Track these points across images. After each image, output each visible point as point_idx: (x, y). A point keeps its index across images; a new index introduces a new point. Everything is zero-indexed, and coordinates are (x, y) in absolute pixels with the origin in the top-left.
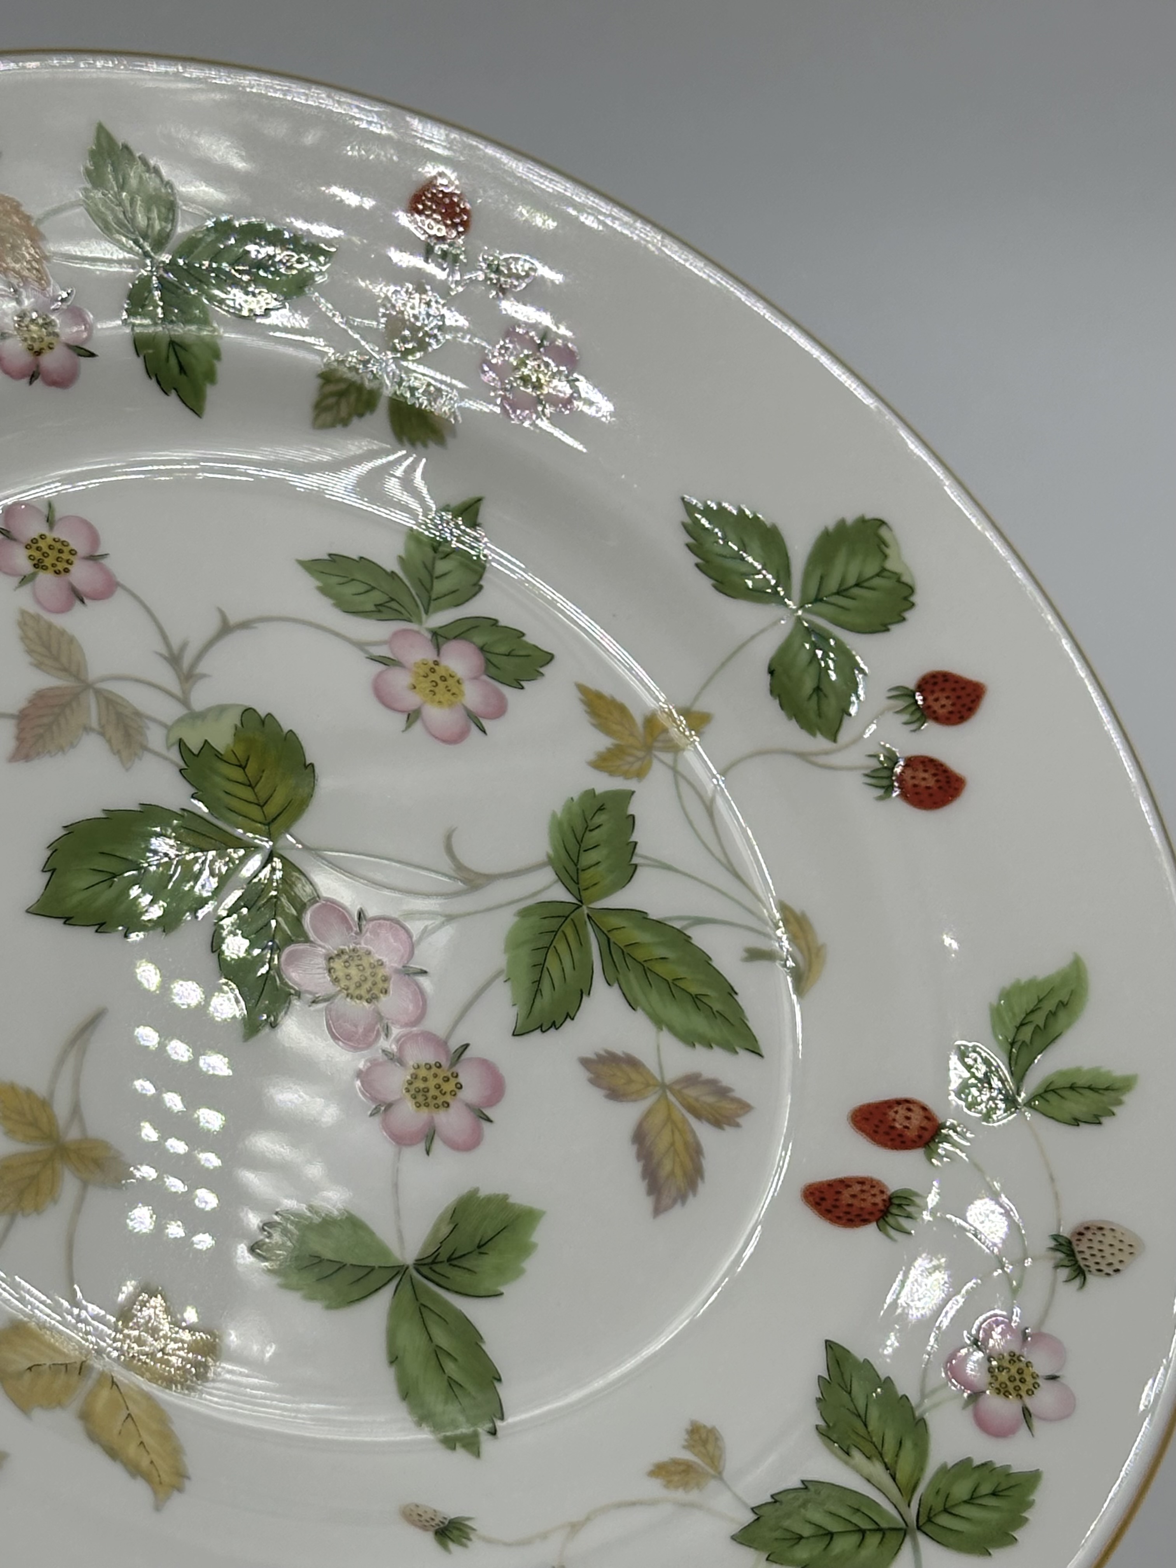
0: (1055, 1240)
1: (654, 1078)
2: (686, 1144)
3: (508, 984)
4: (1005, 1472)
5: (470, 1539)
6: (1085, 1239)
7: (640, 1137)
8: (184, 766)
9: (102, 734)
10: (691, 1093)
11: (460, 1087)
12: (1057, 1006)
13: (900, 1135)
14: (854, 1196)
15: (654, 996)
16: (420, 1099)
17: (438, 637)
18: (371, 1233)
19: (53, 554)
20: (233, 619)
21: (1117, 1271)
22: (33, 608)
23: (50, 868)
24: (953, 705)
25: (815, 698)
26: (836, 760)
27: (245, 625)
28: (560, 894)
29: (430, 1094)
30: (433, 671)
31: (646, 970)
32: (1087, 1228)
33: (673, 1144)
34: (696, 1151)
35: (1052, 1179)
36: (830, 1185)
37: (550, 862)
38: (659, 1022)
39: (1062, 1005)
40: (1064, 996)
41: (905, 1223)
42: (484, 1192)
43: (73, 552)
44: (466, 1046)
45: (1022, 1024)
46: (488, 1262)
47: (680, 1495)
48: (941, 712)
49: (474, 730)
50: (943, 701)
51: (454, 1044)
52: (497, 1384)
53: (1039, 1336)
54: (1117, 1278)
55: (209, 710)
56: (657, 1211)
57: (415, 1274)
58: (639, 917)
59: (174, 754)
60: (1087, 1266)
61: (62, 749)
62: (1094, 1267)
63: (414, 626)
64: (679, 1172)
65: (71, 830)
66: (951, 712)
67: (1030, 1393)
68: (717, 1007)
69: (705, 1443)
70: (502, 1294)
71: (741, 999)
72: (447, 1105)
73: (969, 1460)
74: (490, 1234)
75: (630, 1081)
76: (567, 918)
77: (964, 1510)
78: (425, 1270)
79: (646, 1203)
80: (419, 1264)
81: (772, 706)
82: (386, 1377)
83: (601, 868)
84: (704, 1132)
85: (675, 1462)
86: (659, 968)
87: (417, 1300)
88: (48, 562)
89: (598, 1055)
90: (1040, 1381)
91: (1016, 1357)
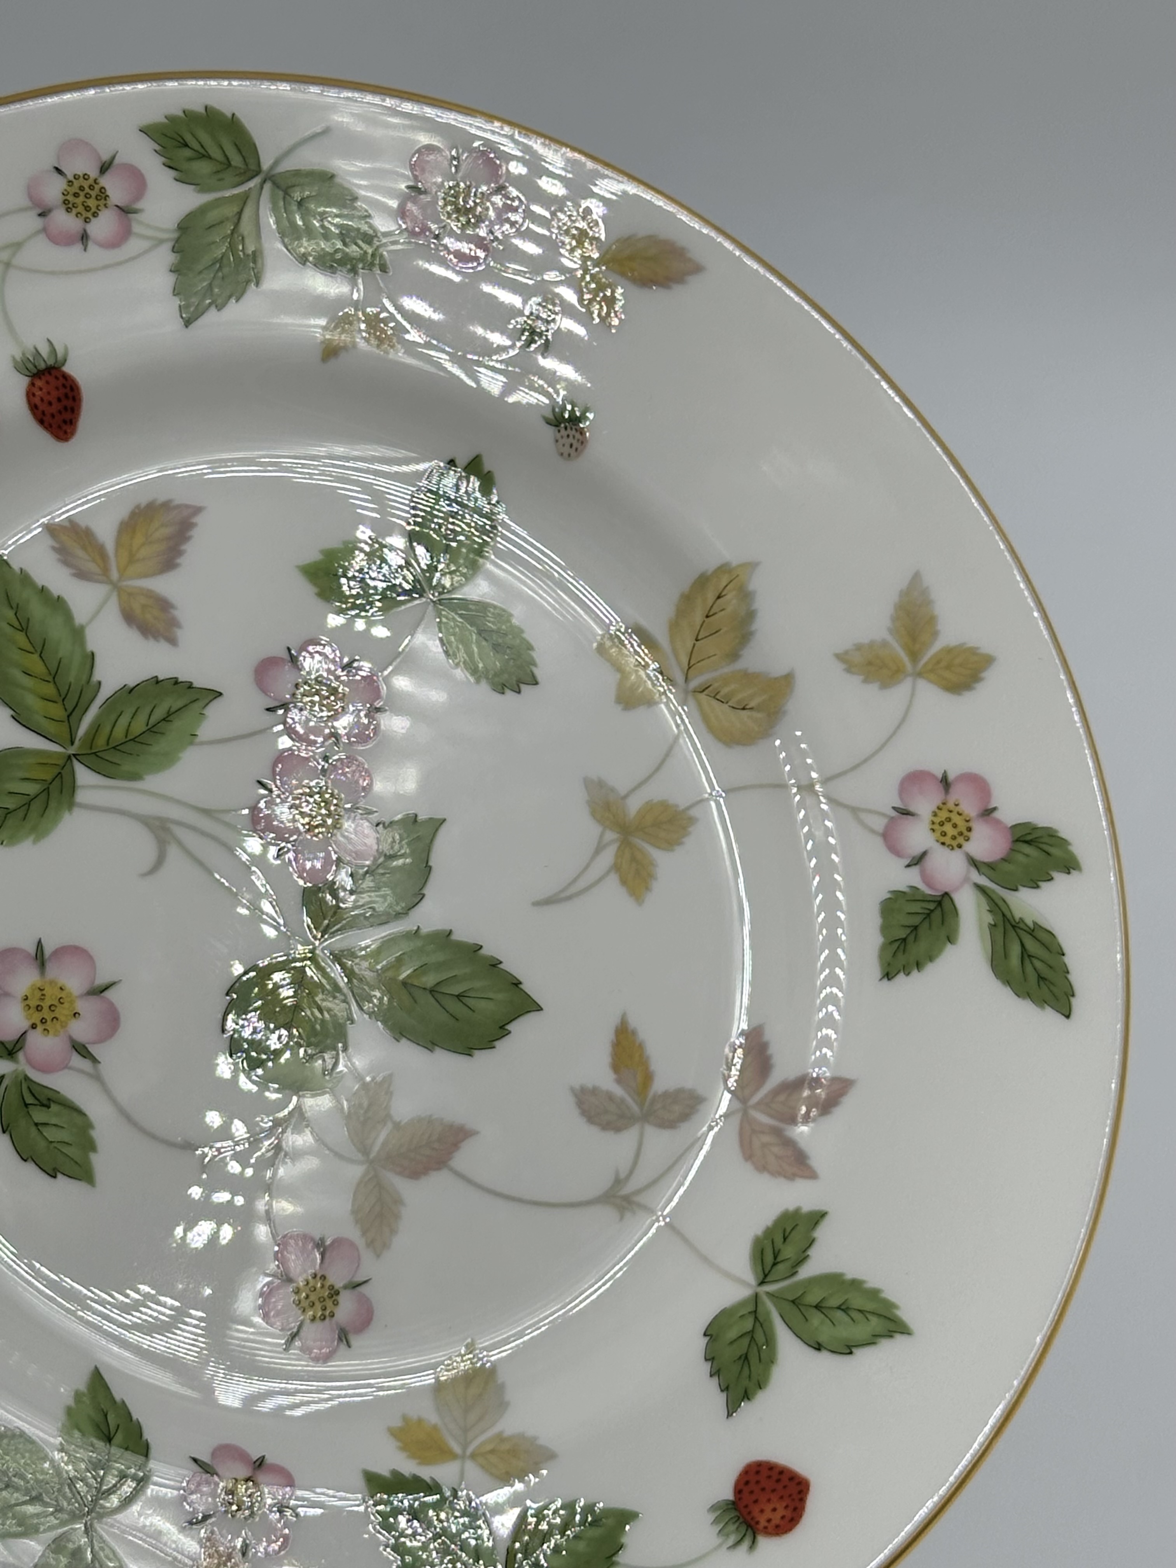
1: (118, 596)
2: (131, 537)
3: (197, 733)
4: (162, 151)
7: (168, 565)
9: (388, 1116)
10: (91, 567)
14: (49, 404)
15: (64, 651)
17: (10, 1050)
19: (315, 1298)
22: (367, 1256)
23: (503, 1031)
28: (84, 775)
30: (43, 1021)
31: (54, 675)
33: (143, 544)
37: (71, 804)
41: (45, 352)
43: (297, 1291)
44: (268, 710)
49: (48, 949)
53: (35, 203)
56: (197, 510)
58: (22, 719)
61: (431, 1121)
63: (28, 1072)
64: (156, 523)
65: (467, 1051)
67: (86, 177)
73: (176, 179)
75: (142, 605)
76: (94, 754)
77: (217, 154)
79: (202, 520)
83: (22, 774)
84: (106, 535)
86: (39, 670)
88: (325, 1292)
89: (157, 641)
90: (71, 178)
91: (68, 207)
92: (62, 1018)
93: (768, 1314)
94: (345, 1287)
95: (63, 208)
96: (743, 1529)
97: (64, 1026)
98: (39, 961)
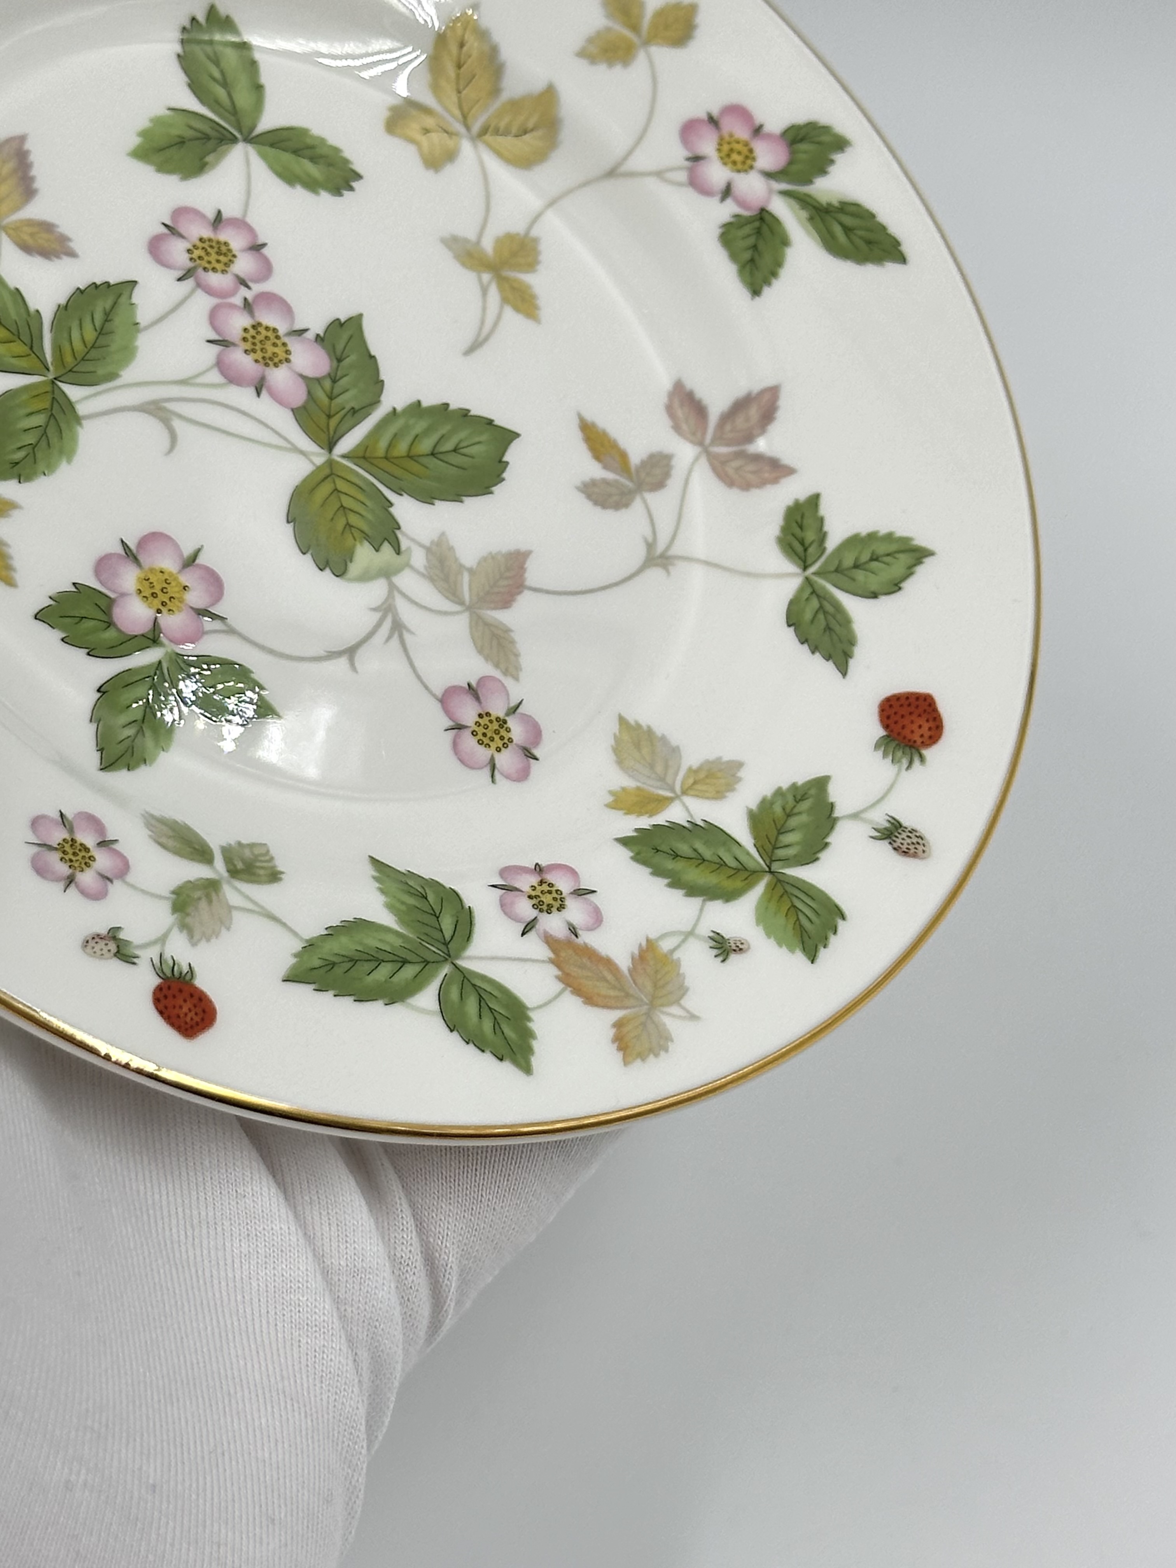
1: (7, 234)
3: (136, 321)
7: (28, 194)
8: (397, 532)
9: (461, 566)
11: (189, 251)
16: (224, 249)
17: (152, 638)
18: (271, 168)
20: (344, 662)
22: (508, 682)
23: (502, 464)
27: (333, 655)
28: (73, 392)
29: (216, 250)
30: (164, 604)
37: (78, 420)
43: (474, 733)
44: (179, 280)
46: (178, 131)
49: (132, 545)
51: (189, 283)
52: (181, 53)
55: (373, 578)
56: (23, 139)
57: (238, 136)
59: (404, 544)
61: (491, 558)
63: (175, 649)
65: (487, 490)
70: (169, 110)
72: (201, 240)
74: (175, 149)
75: (32, 235)
76: (70, 371)
78: (230, 137)
79: (31, 146)
80: (234, 140)
82: (267, 79)
83: (27, 410)
88: (496, 726)
89: (58, 257)
92: (177, 595)
93: (824, 588)
94: (507, 714)
96: (907, 750)
97: (181, 601)
98: (131, 558)
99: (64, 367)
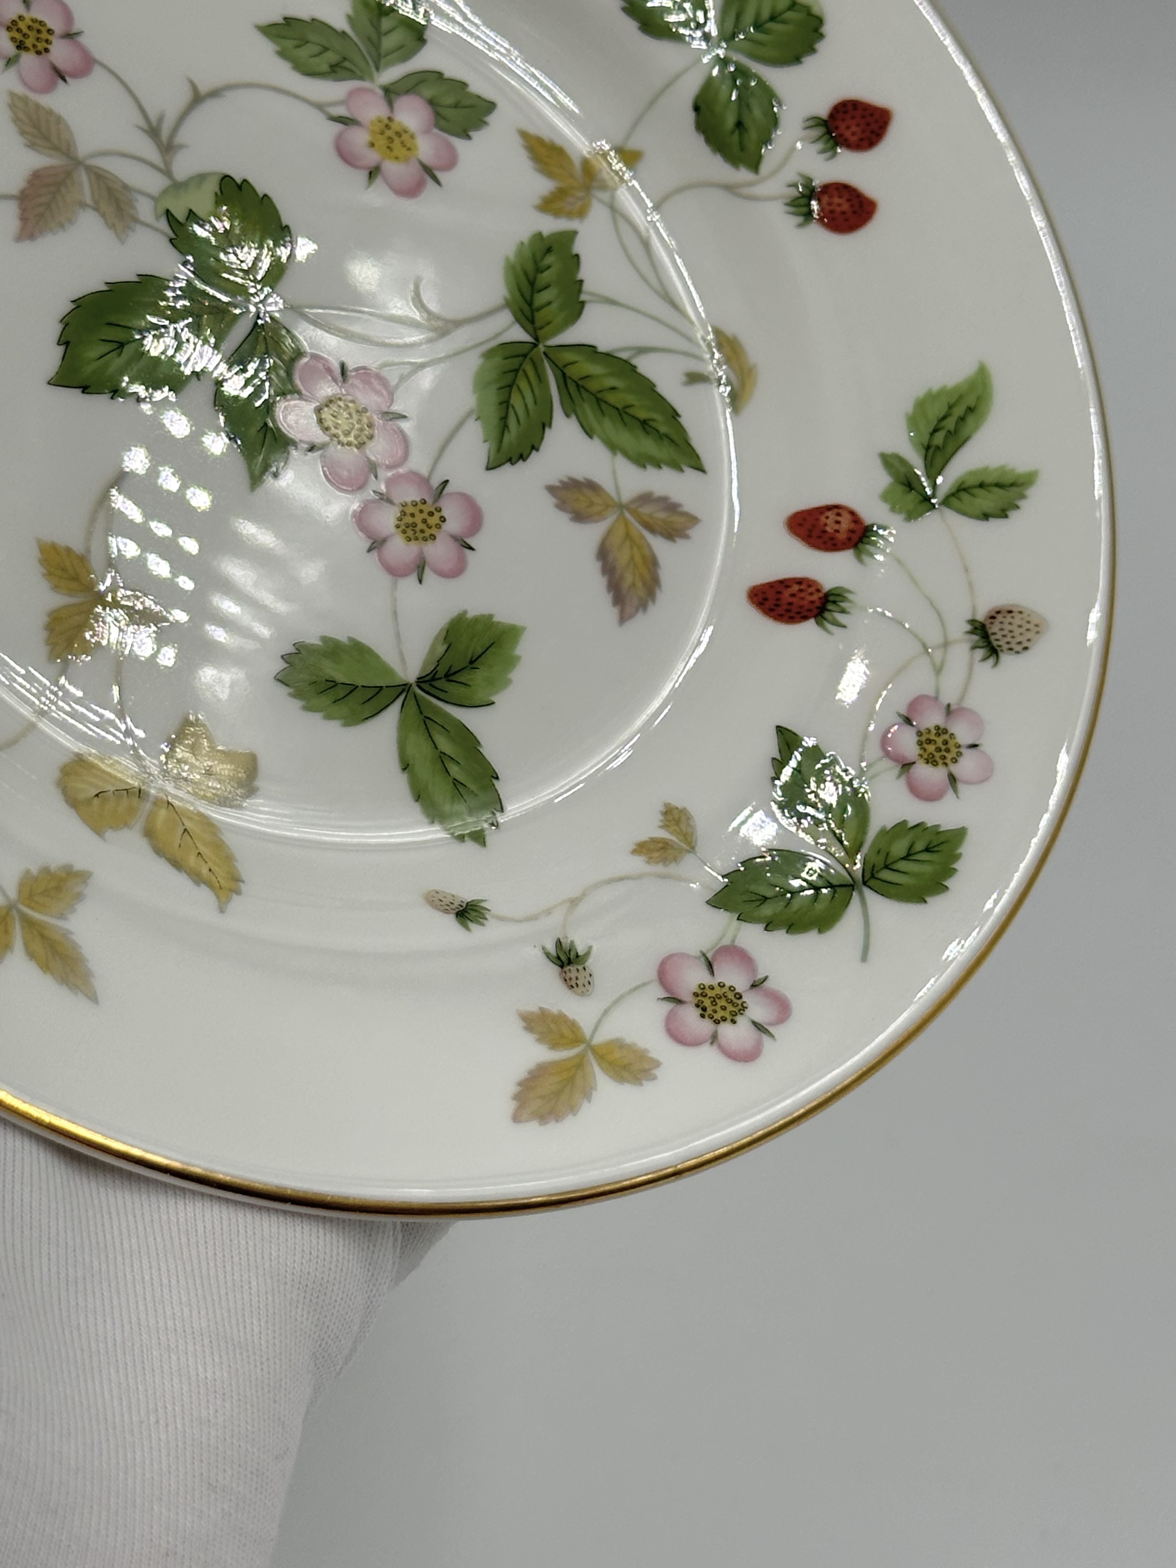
0: (972, 625)
1: (612, 500)
2: (643, 557)
3: (479, 422)
4: (936, 830)
5: (486, 919)
6: (997, 622)
7: (603, 554)
8: (173, 236)
9: (96, 209)
10: (646, 510)
11: (443, 519)
12: (966, 411)
13: (832, 539)
14: (793, 595)
15: (608, 424)
16: (410, 533)
17: (390, 93)
18: (377, 657)
19: (33, 34)
20: (203, 89)
21: (1026, 648)
22: (20, 90)
23: (64, 342)
24: (863, 132)
25: (737, 132)
26: (759, 190)
27: (215, 94)
28: (518, 334)
29: (418, 529)
30: (387, 127)
31: (599, 401)
32: (998, 612)
33: (632, 558)
34: (652, 563)
35: (966, 570)
36: (771, 585)
37: (508, 304)
38: (613, 447)
39: (970, 410)
40: (970, 401)
41: (840, 617)
42: (471, 615)
43: (50, 31)
44: (447, 482)
45: (935, 431)
46: (478, 677)
47: (659, 868)
48: (853, 139)
49: (430, 183)
50: (854, 129)
51: (435, 482)
52: (495, 781)
53: (961, 710)
54: (1026, 653)
55: (191, 179)
56: (623, 619)
57: (419, 691)
58: (589, 350)
59: (163, 225)
60: (1000, 646)
61: (61, 226)
62: (1005, 647)
63: (366, 84)
64: (639, 584)
65: (79, 303)
66: (861, 140)
67: (955, 761)
68: (663, 429)
69: (678, 822)
70: (493, 703)
71: (685, 421)
72: (433, 537)
73: (904, 822)
74: (480, 650)
75: (592, 504)
76: (526, 356)
77: (903, 865)
78: (425, 686)
79: (611, 613)
80: (420, 681)
81: (698, 142)
82: (400, 783)
83: (554, 306)
84: (659, 545)
85: (653, 840)
86: (611, 398)
87: (421, 713)
88: (29, 43)
89: (561, 482)
90: (962, 750)
91: (940, 731)
92: (379, 136)
94: (17, 56)
95: (942, 726)
97: (372, 132)
98: (428, 169)
99: (531, 359)
